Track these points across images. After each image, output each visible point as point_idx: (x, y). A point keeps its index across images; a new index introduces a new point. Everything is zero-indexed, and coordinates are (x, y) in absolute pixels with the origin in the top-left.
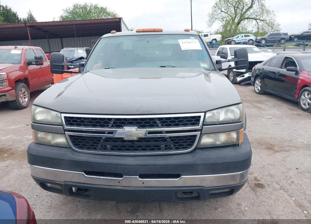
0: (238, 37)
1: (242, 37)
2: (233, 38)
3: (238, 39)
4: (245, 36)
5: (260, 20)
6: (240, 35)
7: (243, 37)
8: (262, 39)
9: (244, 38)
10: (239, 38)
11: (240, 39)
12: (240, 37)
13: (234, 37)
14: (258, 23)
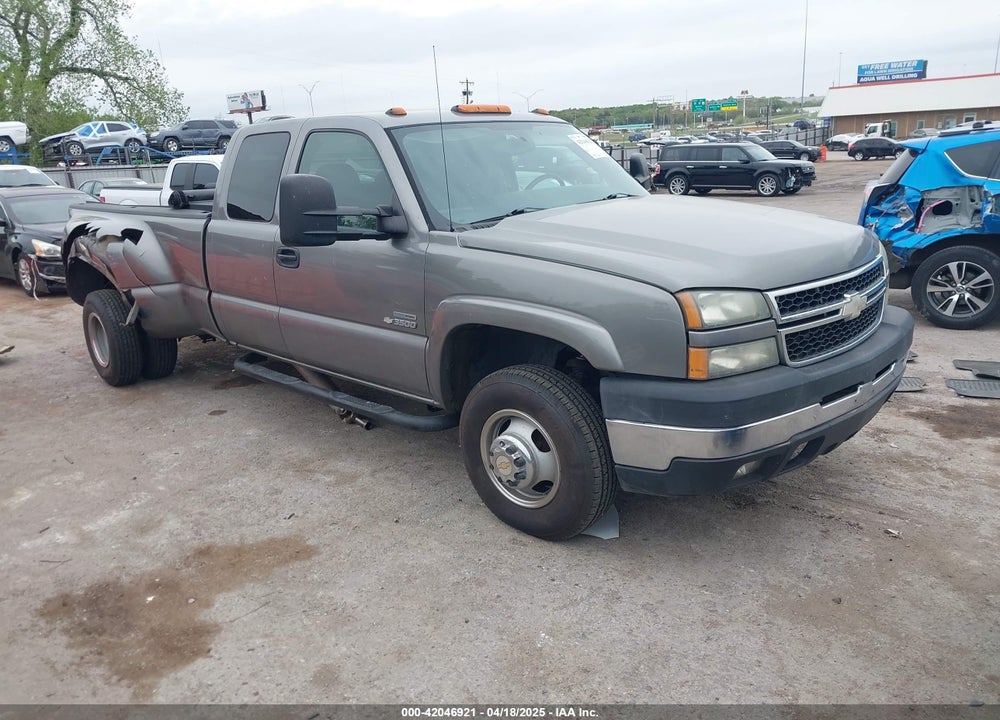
0: (89, 130)
1: (102, 130)
2: (71, 132)
3: (90, 137)
4: (112, 128)
5: (115, 76)
6: (95, 125)
7: (104, 131)
8: (166, 137)
9: (109, 134)
10: (92, 134)
11: (98, 139)
12: (95, 131)
13: (75, 131)
14: (111, 88)
